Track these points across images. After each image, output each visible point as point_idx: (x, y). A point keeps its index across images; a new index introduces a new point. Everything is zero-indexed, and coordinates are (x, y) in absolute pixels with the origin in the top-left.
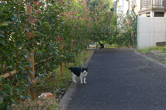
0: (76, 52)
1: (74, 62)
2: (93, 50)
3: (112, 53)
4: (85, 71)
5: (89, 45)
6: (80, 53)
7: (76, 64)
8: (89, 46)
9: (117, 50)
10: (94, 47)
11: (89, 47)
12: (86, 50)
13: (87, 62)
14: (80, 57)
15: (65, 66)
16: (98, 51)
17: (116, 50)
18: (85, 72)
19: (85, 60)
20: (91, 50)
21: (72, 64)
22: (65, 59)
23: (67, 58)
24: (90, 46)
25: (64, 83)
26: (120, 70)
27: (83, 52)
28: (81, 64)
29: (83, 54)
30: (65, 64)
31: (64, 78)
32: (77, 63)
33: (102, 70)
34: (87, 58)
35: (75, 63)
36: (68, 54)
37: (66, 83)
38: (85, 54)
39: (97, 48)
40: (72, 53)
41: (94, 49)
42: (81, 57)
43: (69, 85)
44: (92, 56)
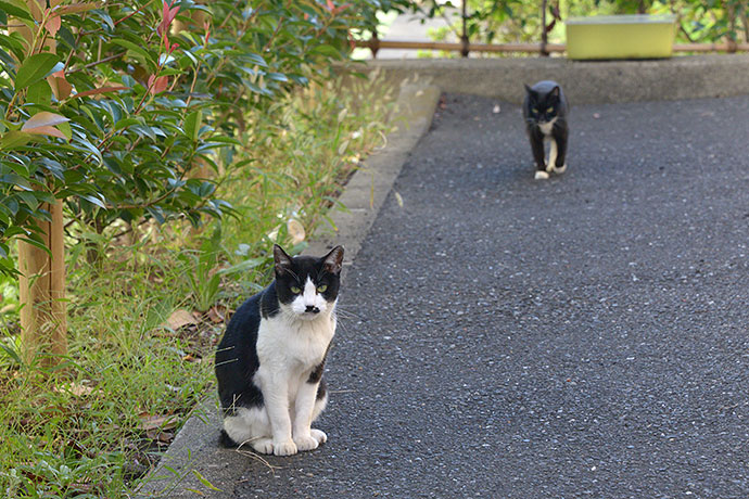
0: (224, 89)
1: (194, 217)
2: (423, 74)
3: (648, 107)
4: (310, 295)
5: (371, 23)
6: (263, 104)
7: (217, 235)
8: (375, 34)
9: (709, 69)
10: (431, 46)
11: (375, 45)
12: (335, 72)
13: (350, 216)
14: (265, 150)
15: (94, 256)
16: (481, 88)
17: (694, 79)
18: (310, 309)
19: (328, 198)
20: (395, 73)
21: (179, 233)
22: (82, 171)
23: (113, 163)
24: (390, 24)
25: (73, 453)
26: (730, 306)
27: (305, 99)
28: (284, 234)
29: (303, 125)
30: (90, 234)
31: (79, 389)
32: (233, 229)
33: (527, 302)
34: (345, 175)
35: (208, 227)
36: (121, 114)
37: (104, 455)
38: (330, 124)
39: (465, 53)
40: (166, 102)
41: (436, 72)
42: (286, 159)
43: (130, 476)
44: (406, 144)
